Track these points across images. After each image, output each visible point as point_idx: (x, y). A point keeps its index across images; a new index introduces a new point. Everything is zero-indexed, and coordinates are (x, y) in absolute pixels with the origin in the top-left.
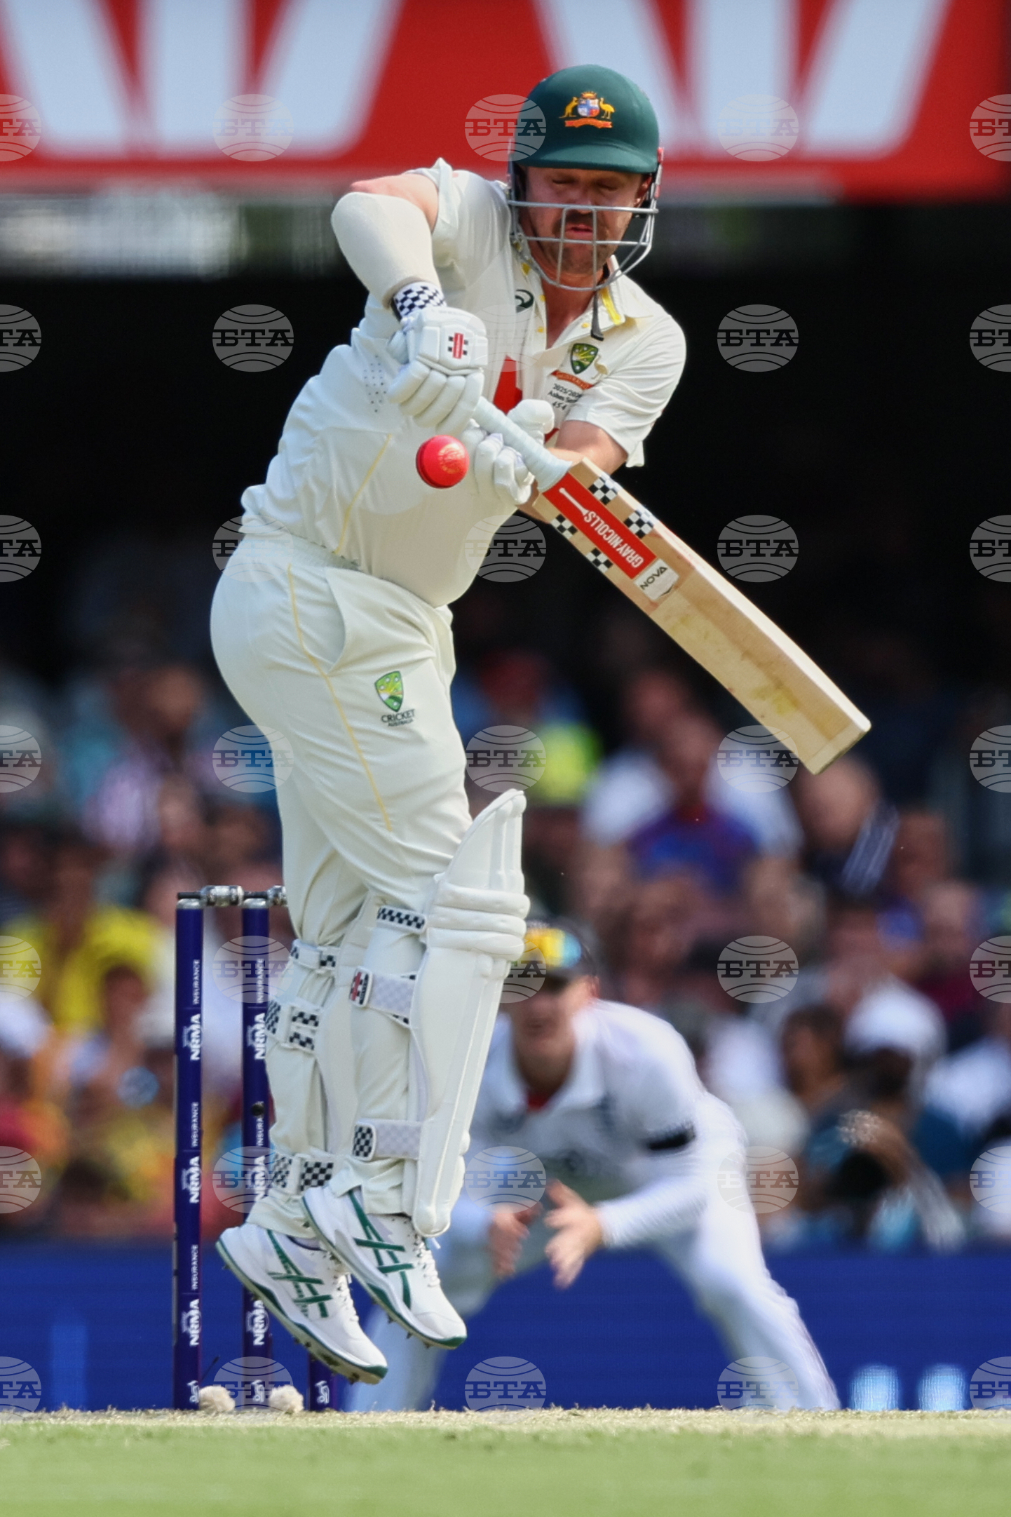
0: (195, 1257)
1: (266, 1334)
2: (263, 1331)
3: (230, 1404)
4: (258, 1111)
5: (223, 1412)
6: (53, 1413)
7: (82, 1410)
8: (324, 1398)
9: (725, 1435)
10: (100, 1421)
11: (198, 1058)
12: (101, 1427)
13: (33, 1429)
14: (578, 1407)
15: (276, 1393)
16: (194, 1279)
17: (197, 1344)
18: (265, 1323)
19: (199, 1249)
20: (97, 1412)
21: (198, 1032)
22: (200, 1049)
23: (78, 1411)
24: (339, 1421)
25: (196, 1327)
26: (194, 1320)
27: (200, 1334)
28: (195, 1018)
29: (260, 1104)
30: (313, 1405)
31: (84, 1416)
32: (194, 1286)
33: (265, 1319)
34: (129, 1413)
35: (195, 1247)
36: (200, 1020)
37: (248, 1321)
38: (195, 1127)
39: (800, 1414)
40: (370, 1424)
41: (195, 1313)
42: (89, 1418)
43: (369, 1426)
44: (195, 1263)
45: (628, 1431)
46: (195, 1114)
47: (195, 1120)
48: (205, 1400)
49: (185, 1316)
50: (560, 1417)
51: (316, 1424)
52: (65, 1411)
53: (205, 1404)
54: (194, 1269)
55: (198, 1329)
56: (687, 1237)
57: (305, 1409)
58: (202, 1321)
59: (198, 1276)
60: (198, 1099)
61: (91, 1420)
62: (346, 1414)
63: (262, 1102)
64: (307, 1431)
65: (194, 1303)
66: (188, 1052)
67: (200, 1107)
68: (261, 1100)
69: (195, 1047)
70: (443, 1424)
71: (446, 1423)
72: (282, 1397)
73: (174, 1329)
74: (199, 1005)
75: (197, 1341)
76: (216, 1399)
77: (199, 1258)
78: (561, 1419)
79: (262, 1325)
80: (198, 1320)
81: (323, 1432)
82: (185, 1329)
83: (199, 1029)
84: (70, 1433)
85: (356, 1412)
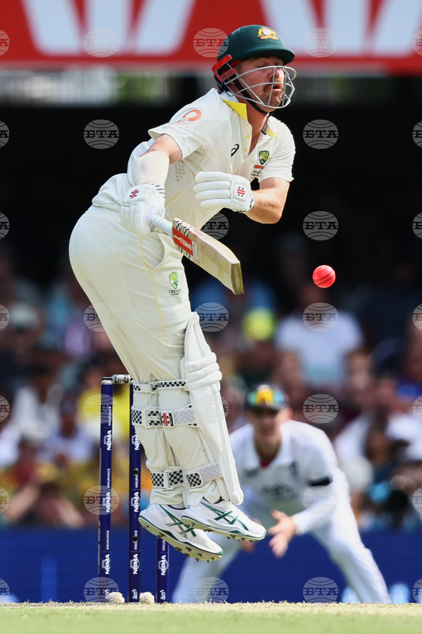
0: (108, 536)
1: (138, 569)
2: (137, 568)
3: (123, 600)
4: (136, 472)
5: (120, 604)
6: (46, 603)
7: (59, 602)
8: (163, 597)
9: (339, 614)
10: (66, 607)
11: (110, 449)
12: (67, 610)
13: (38, 611)
14: (273, 602)
15: (142, 595)
16: (108, 545)
17: (108, 574)
18: (138, 565)
19: (109, 532)
20: (65, 603)
21: (110, 438)
22: (111, 445)
23: (57, 602)
24: (170, 608)
25: (108, 566)
26: (107, 563)
27: (110, 569)
28: (109, 432)
29: (137, 469)
30: (159, 600)
31: (59, 605)
32: (108, 548)
33: (138, 563)
34: (78, 604)
35: (108, 531)
36: (111, 433)
37: (131, 564)
38: (108, 479)
39: (370, 605)
40: (183, 609)
41: (108, 560)
42: (61, 606)
43: (183, 610)
44: (108, 538)
45: (296, 613)
46: (109, 474)
47: (108, 476)
48: (112, 598)
49: (103, 561)
50: (266, 606)
51: (160, 609)
52: (51, 603)
53: (112, 599)
54: (108, 541)
55: (109, 567)
56: (326, 527)
57: (155, 602)
58: (111, 564)
59: (109, 544)
60: (110, 468)
61: (62, 607)
62: (172, 605)
63: (138, 469)
64: (156, 612)
65: (107, 556)
66: (106, 446)
67: (111, 471)
68: (137, 468)
69: (109, 445)
70: (215, 609)
71: (216, 609)
72: (145, 597)
73: (99, 567)
74: (111, 426)
75: (109, 572)
76: (117, 598)
77: (109, 536)
78: (266, 607)
79: (137, 566)
80: (109, 563)
81: (164, 612)
82: (103, 567)
83: (111, 437)
84: (53, 613)
85: (177, 604)
